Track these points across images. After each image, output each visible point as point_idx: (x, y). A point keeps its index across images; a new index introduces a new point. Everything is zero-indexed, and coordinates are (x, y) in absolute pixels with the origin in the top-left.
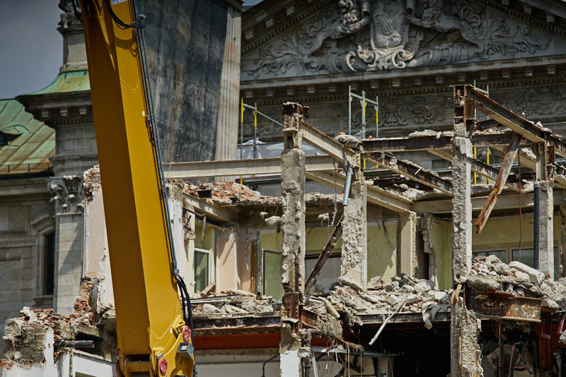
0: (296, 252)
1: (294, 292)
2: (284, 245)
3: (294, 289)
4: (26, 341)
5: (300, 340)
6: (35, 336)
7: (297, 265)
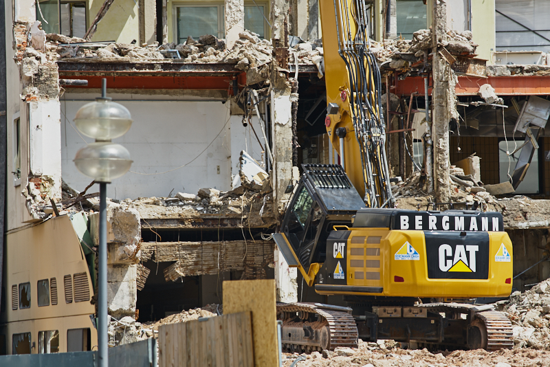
0: (286, 13)
1: (284, 47)
2: (275, 7)
3: (284, 44)
4: (42, 79)
5: (291, 87)
6: (50, 75)
7: (285, 24)
